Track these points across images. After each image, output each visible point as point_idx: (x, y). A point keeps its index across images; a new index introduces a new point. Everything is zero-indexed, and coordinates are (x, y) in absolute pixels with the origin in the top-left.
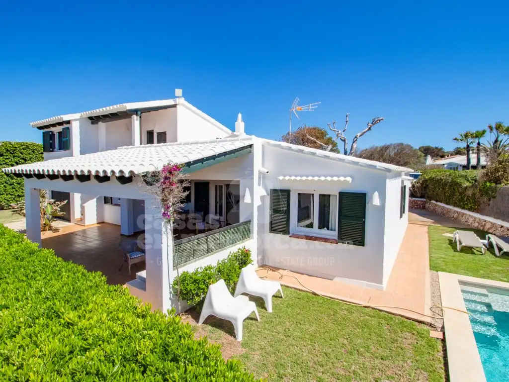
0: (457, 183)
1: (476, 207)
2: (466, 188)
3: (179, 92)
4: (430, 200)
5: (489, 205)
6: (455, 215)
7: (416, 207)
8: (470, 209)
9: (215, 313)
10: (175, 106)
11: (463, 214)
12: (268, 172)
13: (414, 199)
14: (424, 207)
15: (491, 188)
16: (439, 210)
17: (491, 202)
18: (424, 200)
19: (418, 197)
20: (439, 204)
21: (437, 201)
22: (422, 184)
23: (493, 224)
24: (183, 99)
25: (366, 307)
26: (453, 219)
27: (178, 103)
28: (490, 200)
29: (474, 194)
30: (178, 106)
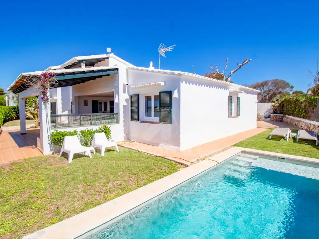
0: (298, 100)
1: (307, 115)
2: (302, 103)
3: (109, 50)
4: (285, 115)
5: (313, 112)
6: (296, 123)
7: (276, 120)
8: (304, 117)
9: (65, 151)
10: (108, 58)
11: (301, 121)
12: (127, 85)
13: (274, 115)
14: (282, 120)
15: (314, 99)
16: (289, 121)
17: (315, 110)
18: (282, 115)
19: (278, 114)
20: (290, 117)
21: (288, 115)
22: (280, 104)
23: (314, 126)
24: (113, 54)
25: (159, 157)
26: (295, 126)
27: (109, 56)
28: (313, 109)
29: (305, 106)
30: (109, 58)
